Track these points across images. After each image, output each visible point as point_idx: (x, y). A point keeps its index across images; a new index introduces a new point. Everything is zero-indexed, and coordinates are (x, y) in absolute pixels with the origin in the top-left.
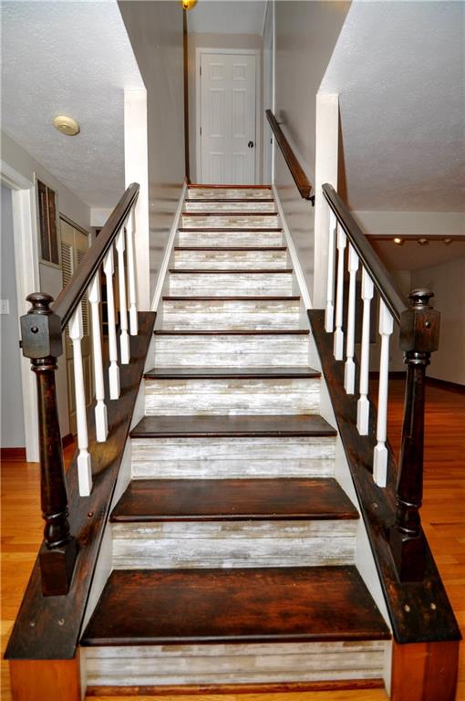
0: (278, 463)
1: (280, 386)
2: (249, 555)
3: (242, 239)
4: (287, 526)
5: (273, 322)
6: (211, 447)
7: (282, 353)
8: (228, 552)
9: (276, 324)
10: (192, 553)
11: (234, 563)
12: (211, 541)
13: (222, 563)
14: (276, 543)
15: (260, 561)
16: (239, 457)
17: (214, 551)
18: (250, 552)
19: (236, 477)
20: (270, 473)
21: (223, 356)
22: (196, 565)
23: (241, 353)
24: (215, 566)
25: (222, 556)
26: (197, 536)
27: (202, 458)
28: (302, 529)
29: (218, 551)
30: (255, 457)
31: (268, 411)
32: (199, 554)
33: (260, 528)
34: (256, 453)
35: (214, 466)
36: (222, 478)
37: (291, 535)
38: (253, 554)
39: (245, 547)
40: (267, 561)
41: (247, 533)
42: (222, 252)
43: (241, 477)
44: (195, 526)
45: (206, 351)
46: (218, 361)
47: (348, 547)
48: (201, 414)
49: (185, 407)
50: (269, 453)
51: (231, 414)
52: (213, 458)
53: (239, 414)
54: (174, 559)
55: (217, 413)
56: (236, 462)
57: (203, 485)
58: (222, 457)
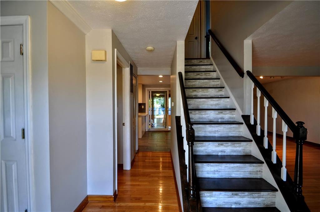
0: (242, 173)
1: (237, 144)
2: (241, 203)
3: (204, 82)
4: (253, 194)
5: (225, 118)
6: (219, 167)
7: (233, 131)
8: (234, 202)
9: (226, 119)
10: (222, 202)
11: (236, 206)
12: (228, 198)
13: (232, 206)
14: (250, 200)
15: (244, 205)
16: (229, 170)
17: (229, 201)
18: (241, 202)
19: (228, 177)
20: (239, 176)
21: (211, 132)
22: (223, 206)
23: (217, 131)
24: (229, 206)
25: (232, 203)
26: (223, 196)
27: (216, 170)
28: (258, 195)
29: (231, 202)
30: (234, 170)
31: (232, 153)
32: (224, 203)
33: (244, 194)
34: (235, 169)
35: (220, 173)
36: (223, 177)
37: (255, 197)
38: (242, 203)
39: (239, 201)
40: (247, 205)
41: (240, 196)
42: (199, 89)
43: (229, 177)
44: (223, 193)
45: (205, 130)
46: (209, 134)
47: (273, 201)
48: (208, 154)
49: (203, 152)
50: (240, 169)
51: (219, 154)
52: (220, 170)
53: (222, 154)
54: (216, 204)
55: (214, 154)
56: (228, 172)
57: (216, 180)
58: (223, 170)
